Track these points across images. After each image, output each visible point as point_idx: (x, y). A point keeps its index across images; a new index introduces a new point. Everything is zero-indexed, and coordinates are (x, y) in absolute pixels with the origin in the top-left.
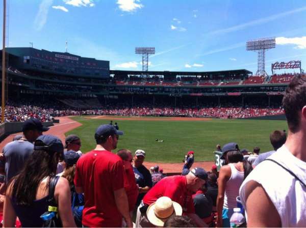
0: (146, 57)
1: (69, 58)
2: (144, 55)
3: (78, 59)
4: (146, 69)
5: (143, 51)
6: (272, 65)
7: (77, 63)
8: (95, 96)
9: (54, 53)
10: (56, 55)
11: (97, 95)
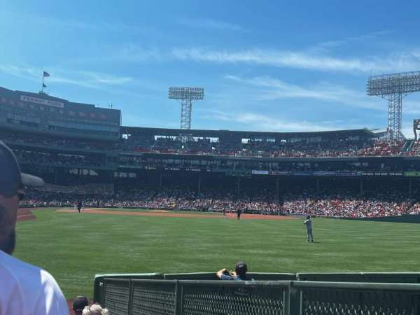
0: (188, 104)
1: (46, 102)
2: (185, 101)
3: (62, 105)
4: (187, 126)
5: (182, 94)
6: (415, 121)
7: (61, 112)
8: (93, 173)
9: (19, 94)
10: (22, 98)
11: (96, 171)
